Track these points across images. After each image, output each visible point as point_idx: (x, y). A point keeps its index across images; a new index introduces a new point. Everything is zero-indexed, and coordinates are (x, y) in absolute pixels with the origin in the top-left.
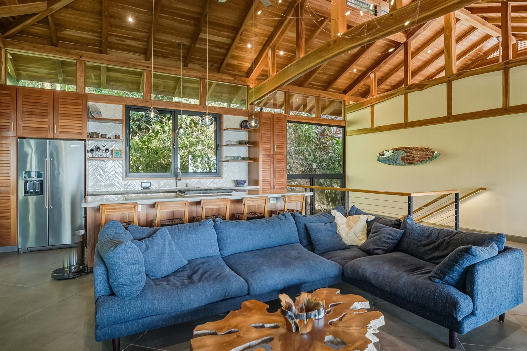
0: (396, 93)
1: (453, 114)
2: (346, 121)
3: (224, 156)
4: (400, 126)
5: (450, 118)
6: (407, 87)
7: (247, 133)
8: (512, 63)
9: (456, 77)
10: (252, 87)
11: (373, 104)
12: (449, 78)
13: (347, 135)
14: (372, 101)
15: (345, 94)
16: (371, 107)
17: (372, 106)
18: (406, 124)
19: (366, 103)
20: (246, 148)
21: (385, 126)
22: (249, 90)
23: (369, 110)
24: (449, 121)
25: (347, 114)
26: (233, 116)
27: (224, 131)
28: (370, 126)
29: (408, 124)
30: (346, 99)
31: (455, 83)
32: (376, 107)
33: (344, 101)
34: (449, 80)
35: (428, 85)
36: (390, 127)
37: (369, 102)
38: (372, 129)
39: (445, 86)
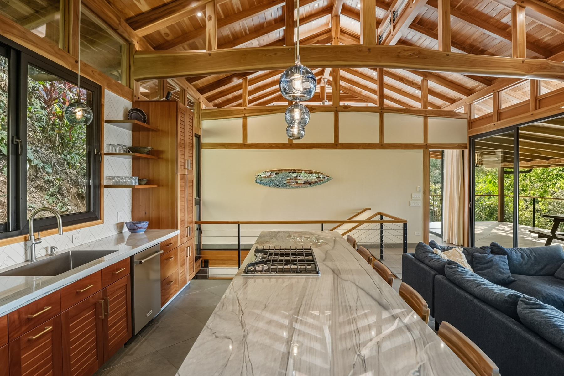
0: (279, 110)
1: (339, 142)
2: (201, 129)
3: (105, 175)
4: (283, 145)
5: (336, 145)
7: (131, 133)
8: (386, 110)
9: (343, 109)
10: (137, 49)
12: (336, 108)
13: (203, 147)
14: (245, 112)
15: (202, 94)
16: (243, 119)
17: (245, 118)
18: (291, 145)
19: (236, 112)
22: (134, 52)
23: (239, 122)
24: (336, 148)
25: (202, 120)
26: (117, 95)
27: (105, 123)
28: (241, 141)
29: (293, 145)
30: (201, 101)
31: (341, 114)
32: (250, 120)
33: (200, 103)
34: (336, 110)
35: (315, 109)
36: (270, 145)
37: (240, 112)
38: (245, 145)
39: (332, 114)
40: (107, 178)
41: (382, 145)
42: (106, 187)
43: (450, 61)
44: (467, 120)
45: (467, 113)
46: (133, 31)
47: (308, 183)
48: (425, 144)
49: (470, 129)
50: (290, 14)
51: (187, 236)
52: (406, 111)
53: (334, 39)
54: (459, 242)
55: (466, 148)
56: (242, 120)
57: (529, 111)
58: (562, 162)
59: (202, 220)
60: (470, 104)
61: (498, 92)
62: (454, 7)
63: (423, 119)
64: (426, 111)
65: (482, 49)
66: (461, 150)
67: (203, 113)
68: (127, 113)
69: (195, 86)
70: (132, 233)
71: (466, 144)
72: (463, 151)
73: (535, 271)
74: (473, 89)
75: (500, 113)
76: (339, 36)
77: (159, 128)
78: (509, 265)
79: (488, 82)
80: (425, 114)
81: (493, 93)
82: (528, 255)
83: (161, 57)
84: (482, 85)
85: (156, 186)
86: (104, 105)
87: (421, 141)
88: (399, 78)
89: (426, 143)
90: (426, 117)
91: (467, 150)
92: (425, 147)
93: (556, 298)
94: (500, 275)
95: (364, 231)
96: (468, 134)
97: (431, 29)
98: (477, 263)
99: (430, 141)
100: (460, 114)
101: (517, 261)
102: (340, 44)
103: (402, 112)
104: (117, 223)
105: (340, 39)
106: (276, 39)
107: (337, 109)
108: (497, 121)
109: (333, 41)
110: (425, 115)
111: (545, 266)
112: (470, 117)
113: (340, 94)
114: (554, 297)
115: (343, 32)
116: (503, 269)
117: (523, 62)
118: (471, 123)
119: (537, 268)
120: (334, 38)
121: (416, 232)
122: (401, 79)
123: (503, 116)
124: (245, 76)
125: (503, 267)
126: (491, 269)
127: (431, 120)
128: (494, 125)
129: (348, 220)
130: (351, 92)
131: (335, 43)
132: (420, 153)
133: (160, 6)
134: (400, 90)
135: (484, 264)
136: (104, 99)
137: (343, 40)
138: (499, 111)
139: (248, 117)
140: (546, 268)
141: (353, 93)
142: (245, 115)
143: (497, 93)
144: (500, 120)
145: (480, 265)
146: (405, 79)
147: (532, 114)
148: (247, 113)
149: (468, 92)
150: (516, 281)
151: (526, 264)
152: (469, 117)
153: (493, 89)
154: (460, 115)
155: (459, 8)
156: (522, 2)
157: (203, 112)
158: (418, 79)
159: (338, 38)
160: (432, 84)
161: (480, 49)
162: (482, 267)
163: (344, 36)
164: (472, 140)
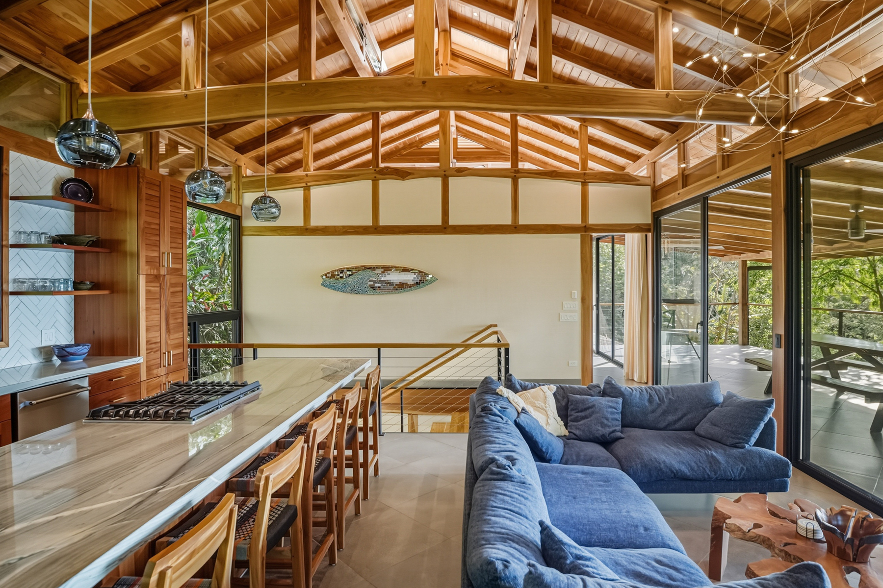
0: (358, 175)
1: (450, 224)
2: (241, 206)
3: (11, 276)
4: (364, 229)
5: (445, 228)
6: (377, 169)
7: (72, 214)
8: (522, 173)
9: (455, 173)
10: (85, 91)
11: (309, 184)
12: (445, 171)
13: (245, 233)
14: (307, 179)
15: (242, 153)
16: (304, 190)
17: (307, 189)
18: (375, 229)
19: (294, 180)
20: (70, 254)
21: (335, 226)
22: (78, 96)
23: (299, 194)
24: (445, 233)
25: (243, 193)
26: (37, 159)
27: (10, 201)
28: (300, 223)
29: (378, 229)
30: (242, 164)
31: (452, 181)
32: (316, 192)
33: (239, 167)
34: (445, 175)
35: (413, 174)
36: (344, 230)
37: (300, 179)
38: (307, 229)
39: (438, 181)
40: (15, 281)
41: (516, 228)
42: (12, 293)
43: (549, 97)
44: (649, 188)
45: (650, 177)
46: (74, 64)
47: (402, 287)
48: (584, 224)
49: (654, 201)
50: (305, 32)
51: (164, 366)
52: (554, 174)
53: (441, 67)
54: (641, 377)
55: (649, 230)
56: (302, 192)
57: (715, 173)
58: (823, 251)
59: (244, 342)
60: (655, 163)
61: (684, 142)
62: (585, 14)
63: (580, 186)
64: (585, 174)
65: (646, 77)
66: (644, 234)
67: (244, 182)
68: (59, 186)
69: (230, 142)
70: (62, 361)
71: (649, 225)
72: (646, 235)
73: (666, 424)
74: (658, 139)
75: (686, 176)
76: (449, 61)
77: (112, 207)
78: (622, 413)
79: (672, 128)
80: (585, 178)
81: (676, 145)
82: (661, 398)
83: (117, 101)
84: (667, 134)
85: (106, 292)
86: (8, 175)
87: (577, 221)
88: (551, 125)
89: (586, 222)
90: (584, 184)
91: (650, 234)
92: (584, 229)
93: (662, 466)
94: (600, 428)
95: (473, 359)
96: (652, 209)
97: (566, 47)
98: (572, 410)
99: (592, 220)
100: (638, 178)
101: (638, 407)
102: (451, 74)
103: (547, 176)
104: (40, 346)
105: (451, 65)
106: (340, 68)
107: (445, 173)
108: (683, 188)
109: (439, 69)
110: (583, 180)
111: (684, 415)
112: (654, 182)
113: (458, 150)
114: (660, 463)
115: (455, 55)
116: (607, 419)
117: (667, 95)
118: (657, 192)
119: (671, 418)
120: (442, 65)
121: (570, 362)
122: (556, 126)
123: (691, 180)
124: (307, 125)
125: (609, 416)
126: (589, 419)
127: (592, 188)
128: (679, 194)
129: (464, 342)
130: (497, 146)
131: (442, 73)
132: (575, 240)
133: (113, 25)
134: (561, 142)
135: (582, 411)
136: (8, 165)
137: (456, 67)
138: (685, 172)
139: (311, 187)
140: (686, 418)
141: (499, 147)
142: (306, 184)
143: (682, 144)
144: (686, 186)
145: (576, 412)
146: (561, 125)
147: (718, 177)
148: (309, 182)
149: (650, 143)
150: (623, 438)
151: (653, 411)
152: (652, 182)
153: (677, 139)
154: (638, 180)
155: (591, 14)
156: (666, 3)
157: (244, 180)
158: (576, 125)
159: (447, 64)
160: (595, 131)
161: (643, 77)
162: (578, 416)
163: (457, 61)
164: (656, 217)
